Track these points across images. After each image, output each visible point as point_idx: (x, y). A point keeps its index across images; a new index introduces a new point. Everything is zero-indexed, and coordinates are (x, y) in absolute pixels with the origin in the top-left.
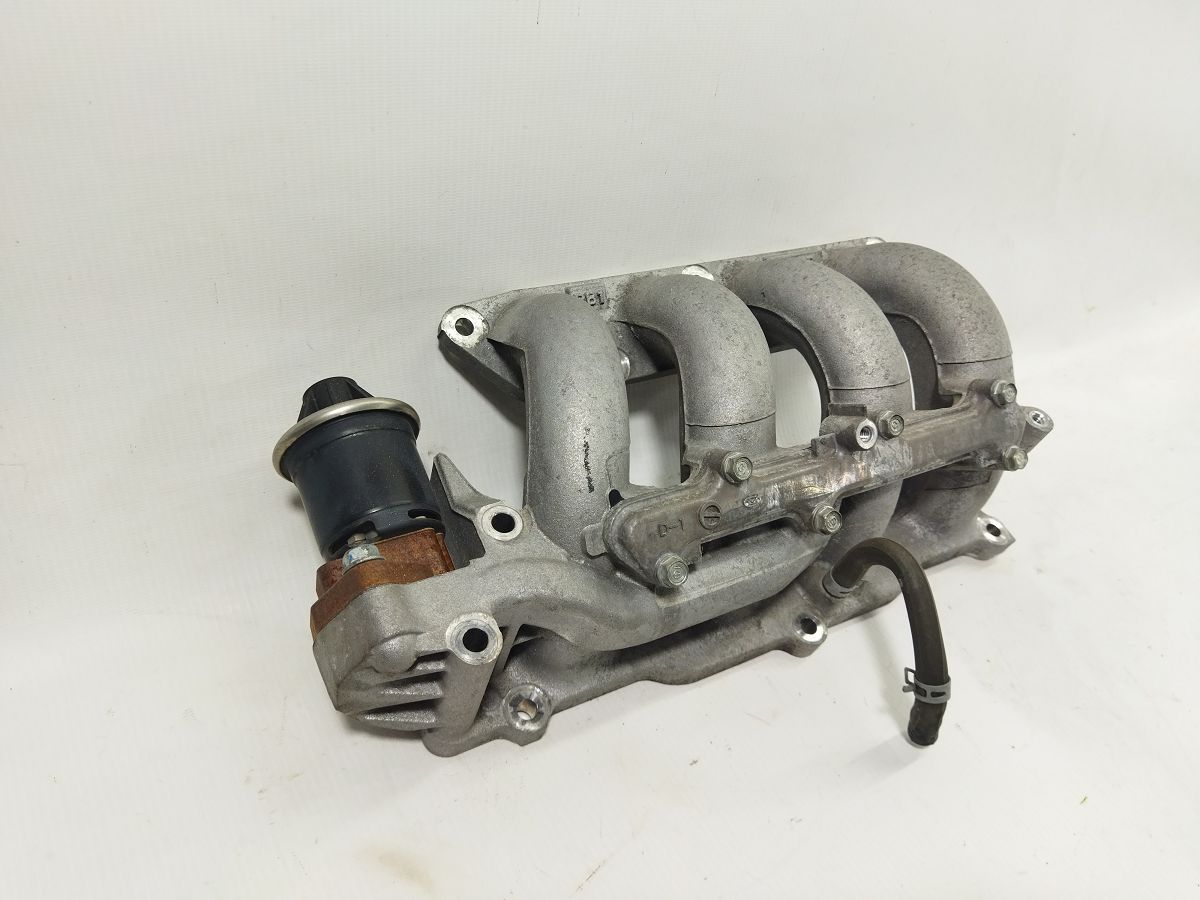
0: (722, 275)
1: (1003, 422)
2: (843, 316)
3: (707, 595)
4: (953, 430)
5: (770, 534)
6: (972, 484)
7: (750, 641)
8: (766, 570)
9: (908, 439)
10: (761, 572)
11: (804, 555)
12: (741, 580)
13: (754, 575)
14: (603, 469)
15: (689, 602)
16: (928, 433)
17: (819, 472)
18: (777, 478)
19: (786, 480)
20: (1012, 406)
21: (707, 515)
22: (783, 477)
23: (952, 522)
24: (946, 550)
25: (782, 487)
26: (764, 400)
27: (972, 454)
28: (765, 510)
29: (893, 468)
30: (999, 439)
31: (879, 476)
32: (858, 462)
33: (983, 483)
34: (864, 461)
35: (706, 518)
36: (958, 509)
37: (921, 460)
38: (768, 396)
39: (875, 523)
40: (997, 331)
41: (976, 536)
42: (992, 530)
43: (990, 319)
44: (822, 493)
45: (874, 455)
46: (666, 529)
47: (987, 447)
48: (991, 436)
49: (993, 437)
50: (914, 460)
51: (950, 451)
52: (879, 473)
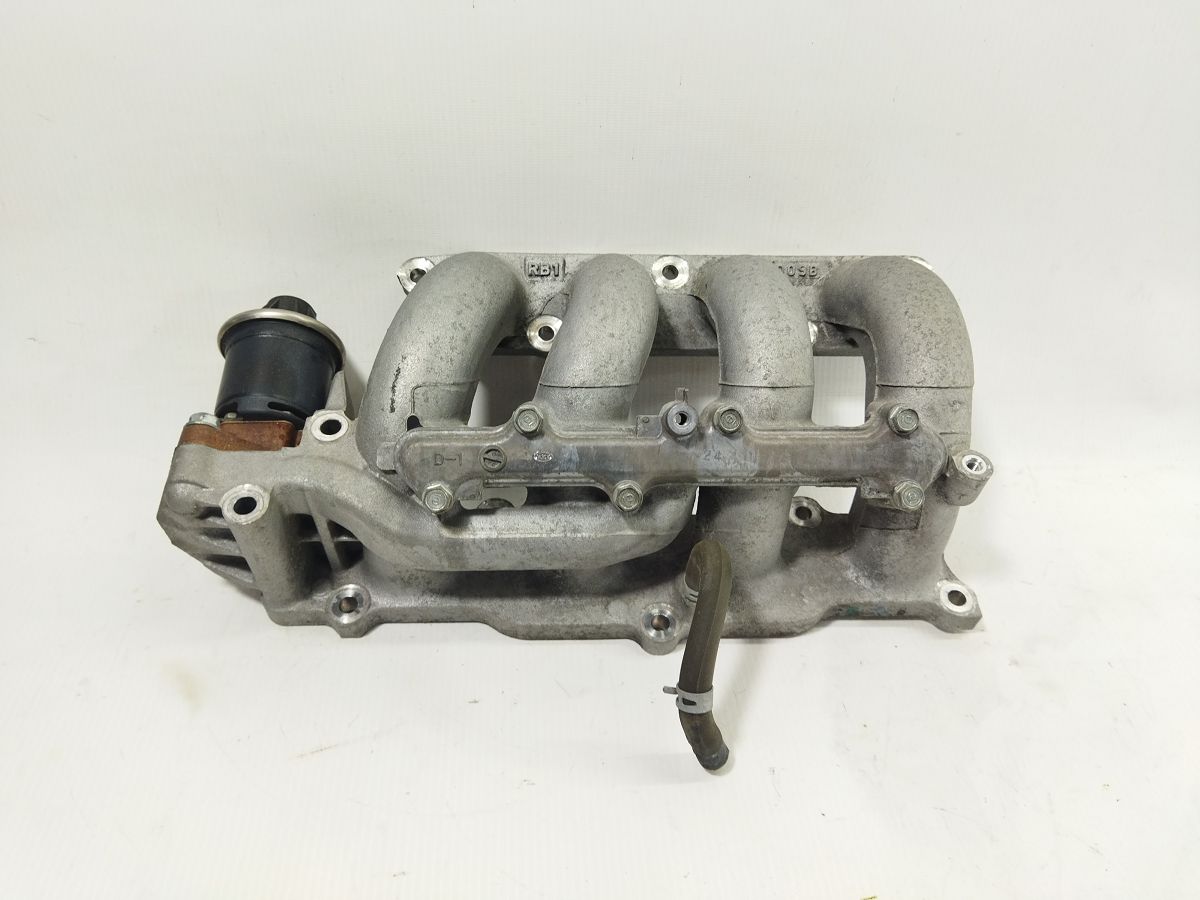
0: (701, 269)
1: (904, 454)
2: (744, 310)
3: (497, 539)
4: (823, 447)
5: (593, 504)
6: (897, 526)
7: (588, 616)
8: (569, 535)
9: (757, 441)
10: (562, 534)
11: (621, 533)
12: (538, 536)
13: (553, 535)
14: (409, 396)
15: (474, 540)
16: (787, 442)
17: (629, 448)
18: (581, 444)
19: (589, 448)
20: (921, 438)
21: (486, 456)
22: (586, 444)
23: (887, 570)
24: (876, 600)
25: (582, 452)
26: (604, 370)
27: (858, 480)
28: (557, 469)
29: (729, 467)
30: (894, 471)
31: (708, 471)
32: (683, 449)
33: (911, 529)
34: (691, 450)
35: (485, 459)
36: (888, 554)
37: (770, 467)
38: (611, 368)
39: (744, 533)
40: (943, 357)
41: (928, 597)
42: (957, 598)
43: (938, 343)
44: (631, 470)
45: (705, 447)
46: (443, 459)
47: (876, 476)
48: (881, 464)
49: (883, 466)
50: (760, 465)
51: (815, 467)
52: (709, 468)
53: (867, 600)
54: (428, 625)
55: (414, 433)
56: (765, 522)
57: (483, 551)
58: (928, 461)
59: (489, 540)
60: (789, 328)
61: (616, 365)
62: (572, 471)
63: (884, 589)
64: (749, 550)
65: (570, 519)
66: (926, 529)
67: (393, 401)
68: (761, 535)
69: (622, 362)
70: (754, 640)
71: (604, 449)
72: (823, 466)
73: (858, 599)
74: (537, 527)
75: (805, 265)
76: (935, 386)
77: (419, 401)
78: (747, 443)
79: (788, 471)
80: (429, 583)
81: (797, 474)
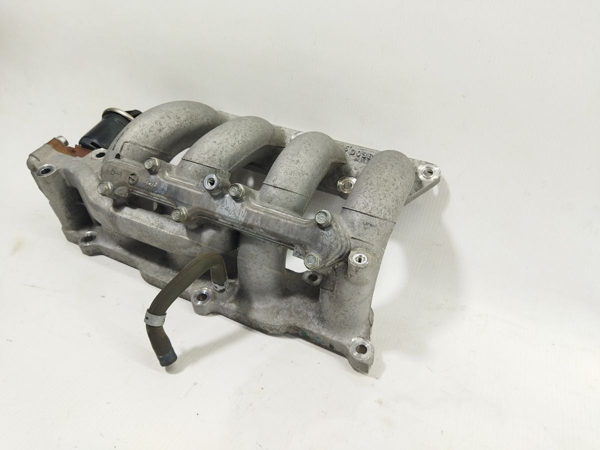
1: (319, 238)
4: (278, 220)
9: (248, 207)
10: (156, 228)
11: (182, 236)
12: (146, 224)
14: (121, 145)
15: (121, 217)
16: (262, 212)
17: (189, 192)
18: (170, 183)
19: (172, 186)
20: (330, 232)
21: (130, 176)
22: (172, 184)
24: (315, 331)
25: (169, 187)
26: (202, 156)
27: (294, 245)
28: (156, 192)
29: (230, 216)
30: (310, 245)
31: (220, 215)
32: (213, 200)
33: (331, 291)
34: (216, 202)
35: (130, 178)
37: (250, 222)
38: (206, 156)
39: (246, 261)
40: (370, 197)
41: (345, 341)
42: (362, 349)
43: (371, 189)
44: (186, 203)
45: (223, 202)
46: (115, 173)
47: (301, 245)
48: (304, 239)
49: (305, 241)
50: (245, 219)
51: (271, 229)
52: (221, 213)
53: (311, 329)
54: (117, 261)
55: (117, 160)
56: (256, 258)
58: (330, 246)
59: (126, 219)
60: (298, 161)
61: (210, 155)
62: (162, 195)
63: (323, 327)
65: (163, 222)
66: (338, 293)
67: (115, 145)
69: (214, 155)
70: (249, 328)
71: (179, 188)
72: (275, 231)
73: (306, 327)
74: (147, 220)
75: (367, 152)
76: (358, 211)
77: (125, 148)
78: (242, 206)
79: (257, 227)
80: (120, 241)
81: (261, 230)
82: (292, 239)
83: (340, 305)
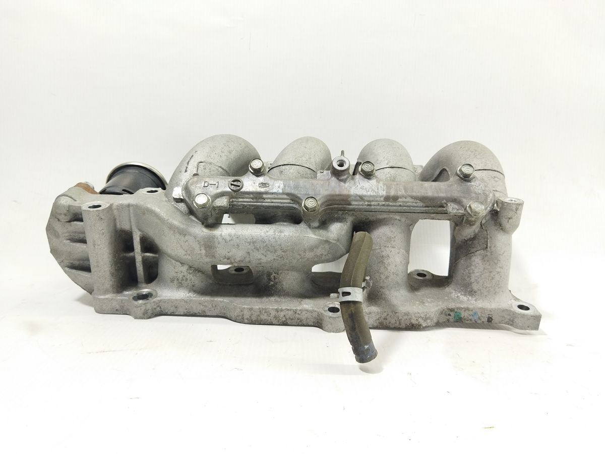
1: (469, 190)
3: (235, 234)
6: (475, 250)
9: (385, 182)
10: (273, 233)
14: (196, 166)
15: (221, 234)
16: (402, 182)
17: (312, 183)
19: (290, 182)
20: (477, 182)
21: (232, 183)
23: (475, 287)
24: (471, 306)
25: (286, 183)
26: (300, 159)
27: (445, 205)
28: (271, 191)
29: (369, 193)
30: (466, 198)
31: (356, 195)
32: (342, 184)
33: (483, 249)
34: (347, 184)
36: (473, 273)
37: (392, 193)
38: (304, 159)
39: (383, 249)
41: (504, 306)
42: (523, 308)
44: (313, 193)
45: (355, 183)
46: (208, 184)
49: (458, 195)
50: (386, 193)
51: (418, 194)
52: (358, 193)
53: (465, 306)
55: (195, 177)
57: (226, 242)
58: (484, 193)
59: (230, 235)
61: (307, 158)
62: (280, 193)
63: (476, 300)
64: (386, 261)
66: (493, 249)
67: (187, 168)
68: (393, 250)
69: (310, 158)
71: (298, 182)
72: (423, 194)
77: (201, 168)
78: (378, 182)
79: (403, 196)
80: (193, 286)
81: (409, 199)
82: (443, 198)
83: (496, 261)
